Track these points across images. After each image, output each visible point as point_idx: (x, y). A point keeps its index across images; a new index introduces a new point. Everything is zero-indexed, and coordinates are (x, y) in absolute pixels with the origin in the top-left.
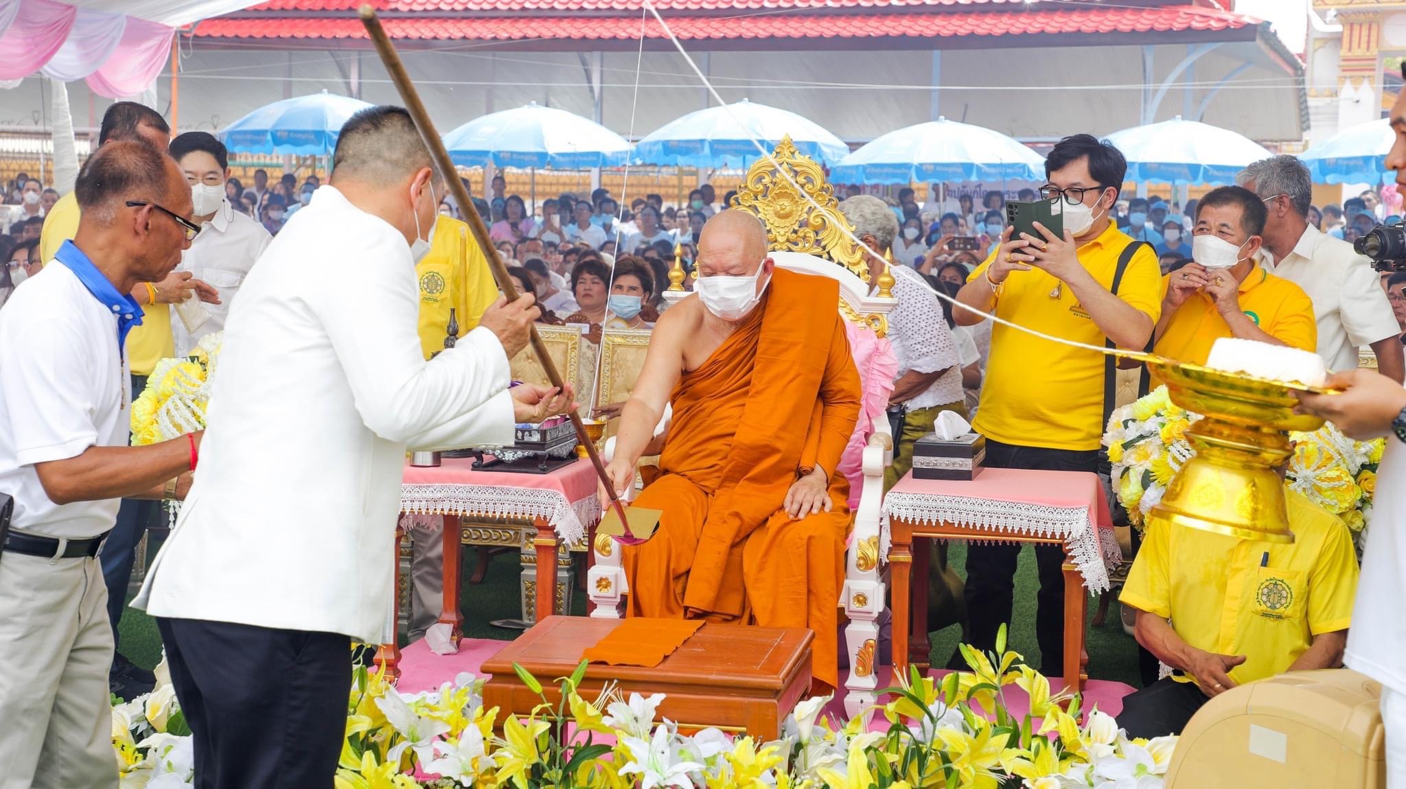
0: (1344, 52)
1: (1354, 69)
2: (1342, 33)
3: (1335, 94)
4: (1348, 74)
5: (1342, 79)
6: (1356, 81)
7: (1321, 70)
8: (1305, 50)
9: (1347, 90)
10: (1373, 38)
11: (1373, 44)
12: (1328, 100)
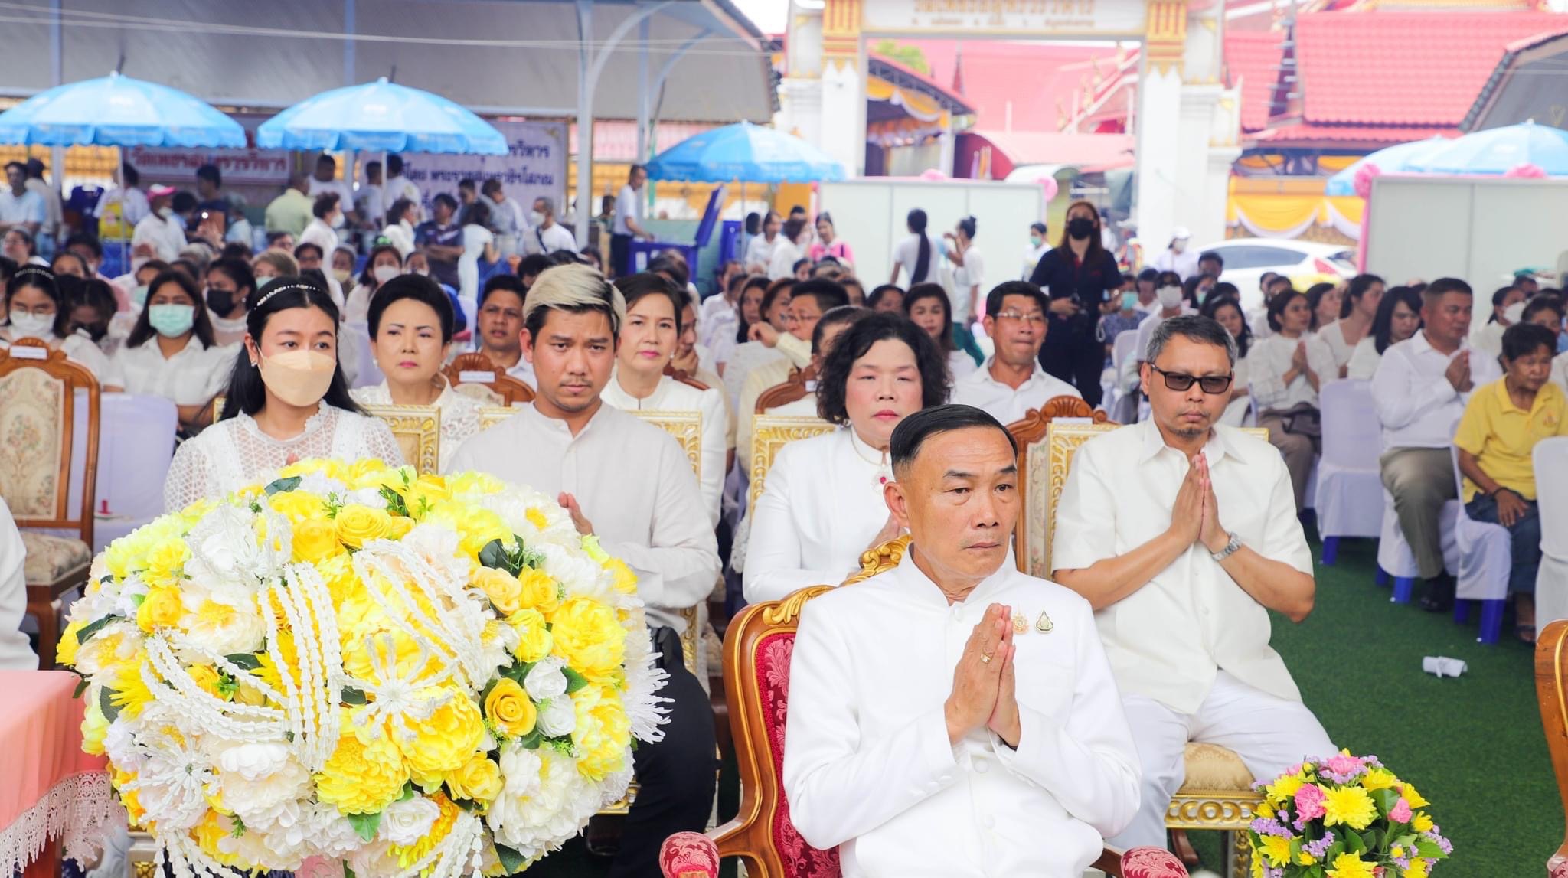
0: (826, 31)
1: (836, 49)
2: (822, 10)
3: (817, 76)
4: (831, 54)
5: (824, 60)
6: (839, 65)
7: (803, 50)
8: (788, 27)
9: (830, 73)
10: (855, 16)
11: (854, 23)
12: (811, 82)
